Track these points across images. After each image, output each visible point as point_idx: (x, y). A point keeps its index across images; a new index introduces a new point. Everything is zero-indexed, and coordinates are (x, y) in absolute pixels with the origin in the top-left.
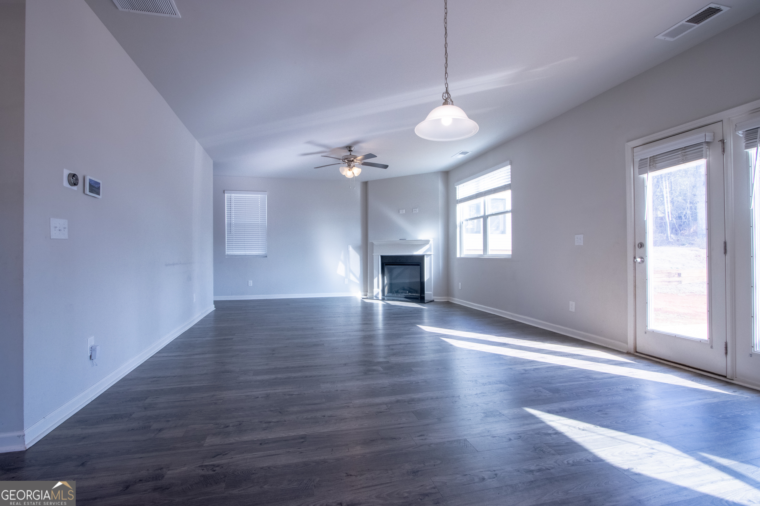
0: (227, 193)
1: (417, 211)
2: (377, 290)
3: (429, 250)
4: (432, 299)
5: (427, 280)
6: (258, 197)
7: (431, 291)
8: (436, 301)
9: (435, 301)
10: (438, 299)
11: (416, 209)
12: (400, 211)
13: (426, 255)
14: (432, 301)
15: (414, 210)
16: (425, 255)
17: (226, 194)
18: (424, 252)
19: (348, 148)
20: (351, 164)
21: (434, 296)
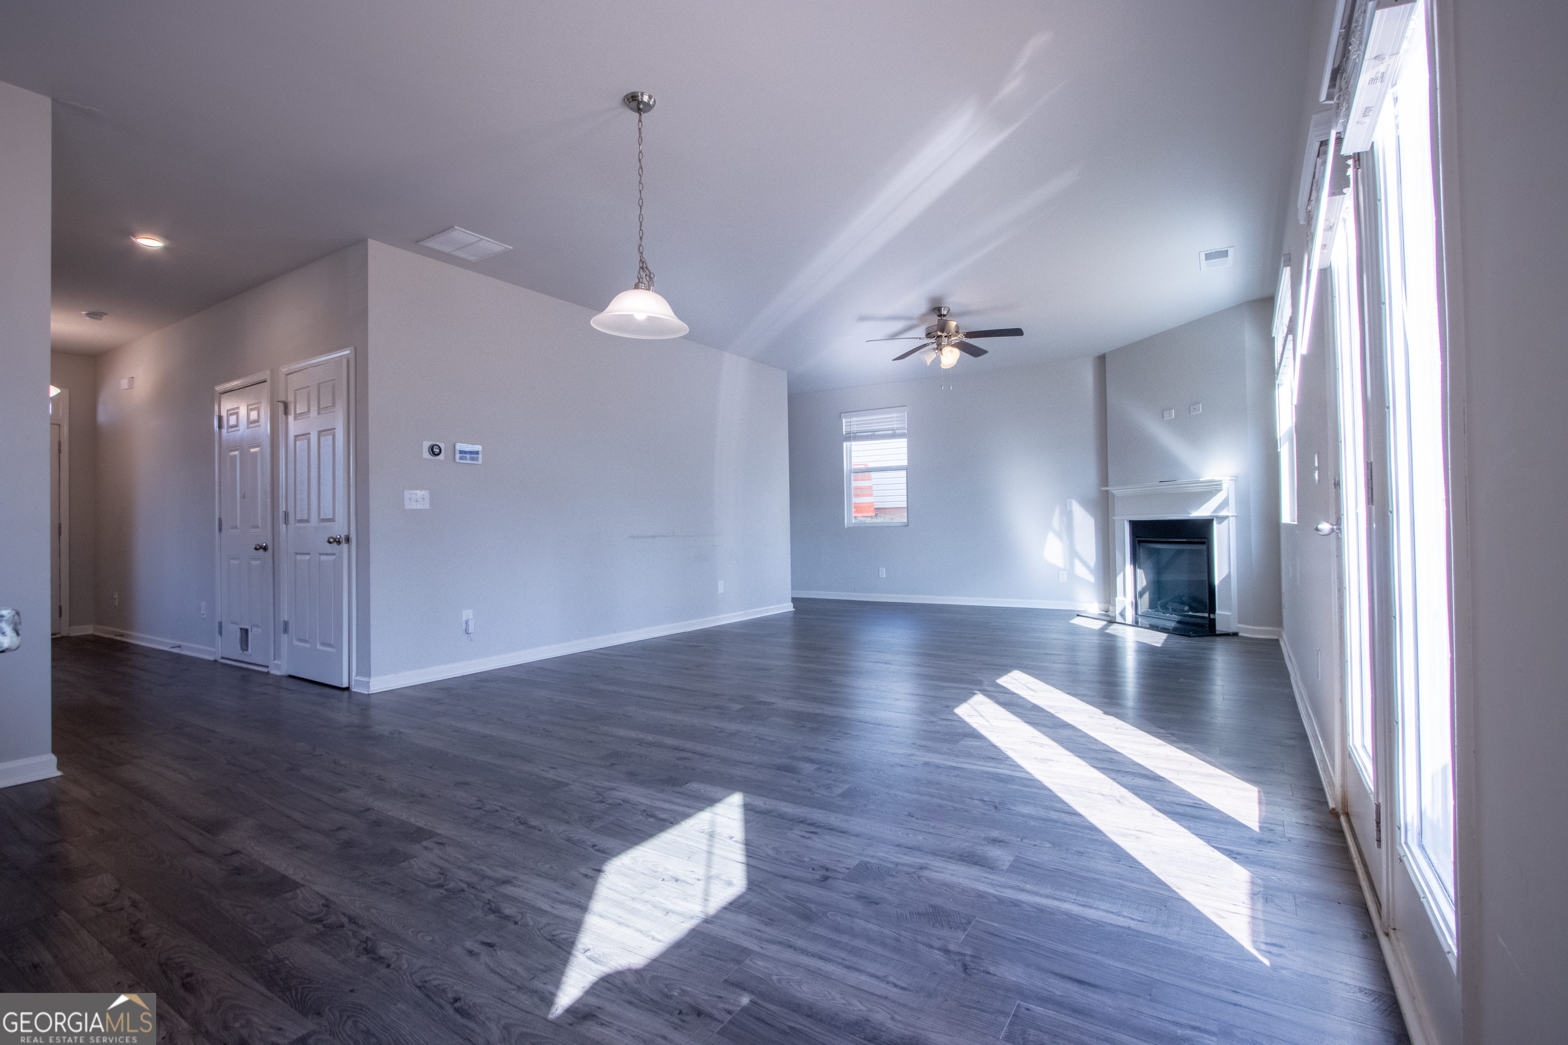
0: (845, 418)
1: (1199, 410)
2: (1125, 600)
3: (1224, 504)
4: (1232, 630)
5: (1221, 582)
6: (892, 418)
7: (1230, 609)
8: (1242, 637)
9: (1240, 634)
10: (1247, 630)
11: (1196, 406)
12: (1165, 415)
13: (1218, 517)
14: (1235, 634)
15: (1192, 407)
16: (1215, 519)
17: (844, 420)
18: (1215, 511)
19: (936, 310)
20: (942, 342)
21: (1239, 623)
